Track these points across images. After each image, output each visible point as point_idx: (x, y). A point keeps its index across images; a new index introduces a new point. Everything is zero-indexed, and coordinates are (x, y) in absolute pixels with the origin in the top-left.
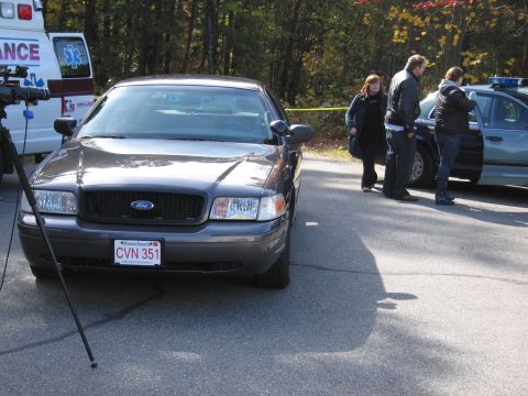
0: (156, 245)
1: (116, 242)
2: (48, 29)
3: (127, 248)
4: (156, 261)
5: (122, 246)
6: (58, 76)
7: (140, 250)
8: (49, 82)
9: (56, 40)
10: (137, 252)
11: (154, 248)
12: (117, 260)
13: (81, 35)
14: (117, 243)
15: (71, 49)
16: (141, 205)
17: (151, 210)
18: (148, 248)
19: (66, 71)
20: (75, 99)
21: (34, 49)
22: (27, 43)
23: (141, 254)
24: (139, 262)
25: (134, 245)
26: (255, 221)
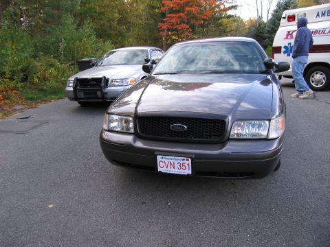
0: (187, 160)
1: (158, 156)
3: (167, 161)
4: (188, 171)
5: (161, 160)
7: (176, 164)
10: (174, 164)
11: (187, 163)
12: (159, 169)
14: (159, 158)
17: (185, 131)
18: (181, 162)
23: (177, 166)
24: (176, 171)
25: (171, 159)
26: (266, 139)
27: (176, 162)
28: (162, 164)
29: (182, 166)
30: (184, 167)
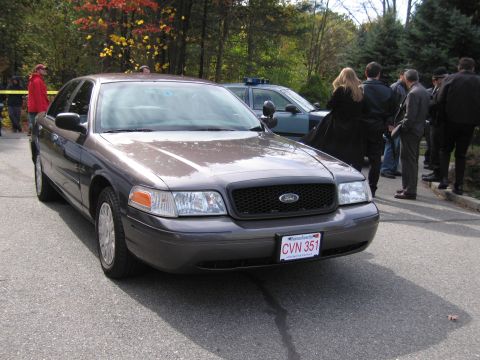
1: (283, 238)
7: (303, 244)
10: (299, 246)
16: (288, 198)
25: (299, 239)
27: (304, 241)
28: (286, 249)
30: (311, 247)
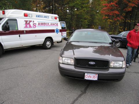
0: (97, 75)
2: (60, 21)
3: (88, 75)
4: (96, 79)
5: (87, 75)
6: (61, 29)
8: (60, 30)
9: (60, 23)
11: (96, 76)
12: (85, 78)
13: (65, 22)
14: (86, 74)
15: (63, 24)
18: (94, 76)
19: (62, 28)
20: (63, 33)
21: (57, 24)
22: (56, 23)
23: (92, 77)
24: (92, 79)
26: (122, 68)
29: (94, 77)
